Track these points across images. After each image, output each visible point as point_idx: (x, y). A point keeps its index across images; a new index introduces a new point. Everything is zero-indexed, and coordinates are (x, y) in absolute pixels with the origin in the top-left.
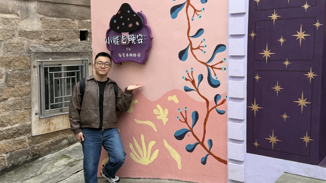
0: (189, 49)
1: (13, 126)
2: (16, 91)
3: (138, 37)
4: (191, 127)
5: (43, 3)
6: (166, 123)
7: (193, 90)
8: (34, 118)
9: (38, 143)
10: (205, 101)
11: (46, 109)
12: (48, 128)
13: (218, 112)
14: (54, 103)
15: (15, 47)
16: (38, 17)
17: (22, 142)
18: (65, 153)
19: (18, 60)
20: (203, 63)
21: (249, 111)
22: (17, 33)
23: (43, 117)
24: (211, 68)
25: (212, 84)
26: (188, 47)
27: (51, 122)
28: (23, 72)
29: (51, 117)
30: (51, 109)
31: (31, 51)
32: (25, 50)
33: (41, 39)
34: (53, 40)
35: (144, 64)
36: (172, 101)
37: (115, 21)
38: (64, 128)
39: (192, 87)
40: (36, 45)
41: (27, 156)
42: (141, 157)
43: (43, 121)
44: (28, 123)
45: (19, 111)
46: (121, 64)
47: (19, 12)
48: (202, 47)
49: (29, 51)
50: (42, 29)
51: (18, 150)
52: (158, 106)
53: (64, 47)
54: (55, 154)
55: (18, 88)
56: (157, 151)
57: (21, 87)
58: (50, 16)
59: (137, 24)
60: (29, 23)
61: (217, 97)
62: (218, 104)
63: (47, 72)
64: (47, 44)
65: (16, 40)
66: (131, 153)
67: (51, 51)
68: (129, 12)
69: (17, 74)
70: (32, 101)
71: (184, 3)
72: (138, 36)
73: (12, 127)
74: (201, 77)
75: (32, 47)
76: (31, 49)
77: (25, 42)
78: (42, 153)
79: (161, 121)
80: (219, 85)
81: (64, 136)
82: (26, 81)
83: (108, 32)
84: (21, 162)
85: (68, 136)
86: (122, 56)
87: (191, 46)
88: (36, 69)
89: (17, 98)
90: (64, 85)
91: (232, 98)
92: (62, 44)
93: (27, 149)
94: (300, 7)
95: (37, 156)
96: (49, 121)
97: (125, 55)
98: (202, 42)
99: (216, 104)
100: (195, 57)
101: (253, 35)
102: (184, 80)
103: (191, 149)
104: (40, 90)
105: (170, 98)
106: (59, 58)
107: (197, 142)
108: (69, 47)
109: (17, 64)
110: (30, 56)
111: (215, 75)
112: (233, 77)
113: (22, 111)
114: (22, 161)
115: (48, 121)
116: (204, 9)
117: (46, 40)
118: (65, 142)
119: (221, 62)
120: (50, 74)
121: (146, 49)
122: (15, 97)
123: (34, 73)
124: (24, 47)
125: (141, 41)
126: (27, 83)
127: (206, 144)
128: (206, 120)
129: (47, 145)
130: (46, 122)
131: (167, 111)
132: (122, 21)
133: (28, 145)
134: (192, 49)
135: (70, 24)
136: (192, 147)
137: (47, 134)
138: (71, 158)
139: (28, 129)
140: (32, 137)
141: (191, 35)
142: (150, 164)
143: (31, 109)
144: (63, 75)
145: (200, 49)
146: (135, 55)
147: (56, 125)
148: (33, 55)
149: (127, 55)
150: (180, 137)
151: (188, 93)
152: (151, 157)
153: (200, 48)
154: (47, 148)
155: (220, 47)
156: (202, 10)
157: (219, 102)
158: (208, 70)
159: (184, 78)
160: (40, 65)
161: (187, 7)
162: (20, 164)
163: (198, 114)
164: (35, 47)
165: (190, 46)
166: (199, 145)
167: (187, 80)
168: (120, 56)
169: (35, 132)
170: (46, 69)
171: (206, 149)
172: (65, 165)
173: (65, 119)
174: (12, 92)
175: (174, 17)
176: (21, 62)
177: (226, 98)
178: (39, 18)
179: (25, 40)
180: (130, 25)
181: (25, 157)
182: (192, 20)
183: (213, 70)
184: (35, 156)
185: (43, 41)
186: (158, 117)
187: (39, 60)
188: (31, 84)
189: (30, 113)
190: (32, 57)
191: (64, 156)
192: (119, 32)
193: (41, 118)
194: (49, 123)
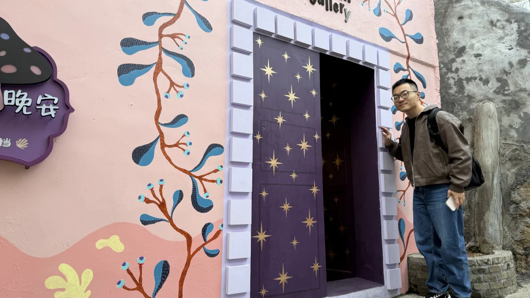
0: (158, 145)
3: (43, 101)
4: (151, 295)
7: (161, 220)
10: (183, 239)
13: (208, 254)
20: (185, 171)
21: (255, 244)
24: (199, 179)
25: (199, 206)
26: (157, 139)
35: (27, 168)
36: (107, 249)
39: (159, 214)
48: (184, 144)
52: (64, 268)
59: (36, 70)
61: (206, 229)
62: (208, 239)
68: (5, 36)
71: (151, 65)
72: (40, 98)
74: (179, 196)
80: (211, 207)
87: (162, 141)
91: (231, 227)
98: (184, 136)
99: (205, 240)
100: (169, 160)
101: (258, 137)
102: (141, 202)
105: (100, 244)
111: (205, 191)
112: (233, 194)
116: (188, 85)
119: (216, 171)
125: (49, 111)
128: (184, 273)
131: (88, 274)
134: (163, 146)
145: (180, 148)
146: (5, 143)
151: (149, 227)
153: (180, 146)
155: (214, 149)
156: (185, 86)
157: (209, 236)
158: (193, 183)
159: (143, 199)
161: (156, 73)
163: (168, 265)
165: (159, 140)
167: (147, 201)
175: (125, 82)
177: (221, 228)
180: (10, 69)
182: (166, 97)
183: (202, 183)
186: (59, 296)
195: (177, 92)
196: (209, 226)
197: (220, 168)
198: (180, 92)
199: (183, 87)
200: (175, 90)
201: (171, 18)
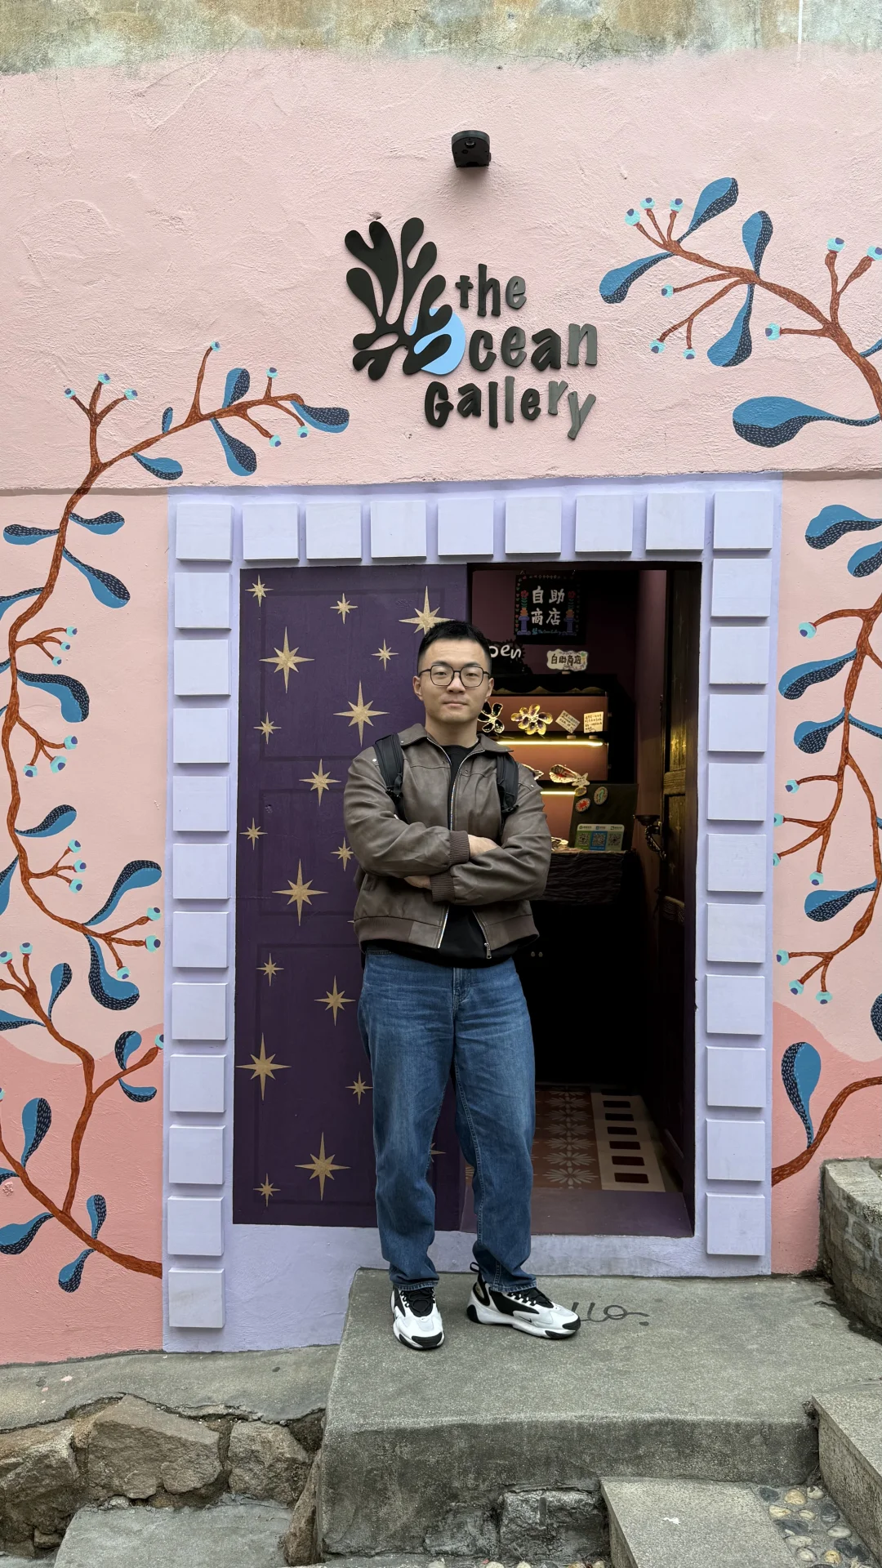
0: (16, 874)
4: (18, 1159)
7: (30, 1022)
10: (77, 1060)
13: (130, 1095)
20: (72, 924)
21: (244, 1083)
24: (105, 940)
25: (107, 997)
26: (11, 866)
48: (70, 868)
61: (124, 1043)
62: (129, 1064)
74: (64, 975)
80: (134, 999)
87: (24, 867)
91: (185, 1043)
98: (68, 851)
99: (122, 1066)
100: (40, 904)
101: (253, 833)
103: (15, 1244)
107: (45, 1210)
111: (120, 965)
112: (185, 972)
116: (75, 741)
119: (144, 920)
127: (82, 1215)
128: (81, 1127)
134: (27, 875)
136: (23, 1234)
145: (60, 877)
151: (9, 1034)
153: (59, 873)
155: (138, 872)
156: (69, 743)
157: (132, 1059)
158: (92, 948)
161: (8, 725)
163: (48, 1108)
165: (18, 865)
166: (52, 1223)
167: (4, 986)
171: (79, 1232)
177: (159, 1044)
182: (29, 774)
183: (112, 949)
195: (52, 759)
196: (130, 1037)
197: (152, 915)
198: (58, 758)
199: (63, 745)
200: (48, 755)
201: (35, 598)
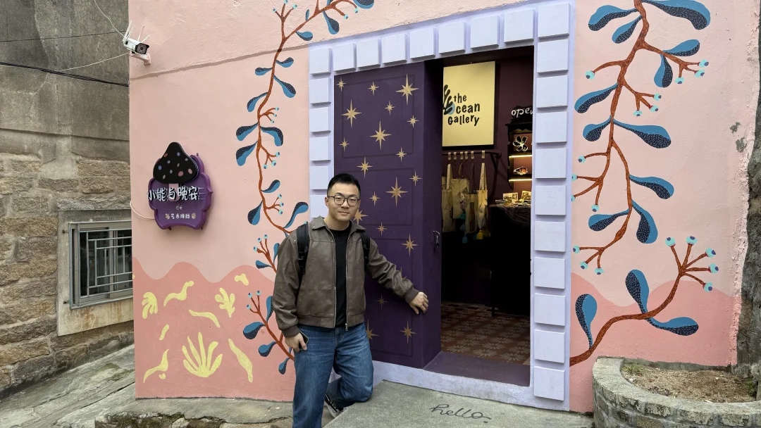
0: (262, 207)
1: (26, 323)
2: (31, 269)
3: (191, 191)
4: (265, 319)
5: (82, 139)
6: (233, 314)
7: (267, 266)
8: (62, 309)
9: (68, 347)
11: (82, 295)
12: (85, 323)
14: (96, 286)
15: (32, 203)
16: (72, 160)
17: (41, 345)
18: (112, 360)
19: (37, 223)
20: (280, 228)
22: (35, 183)
23: (77, 307)
26: (260, 205)
27: (90, 313)
28: (46, 239)
29: (90, 306)
30: (90, 294)
31: (59, 208)
32: (50, 208)
33: (76, 191)
34: (97, 192)
35: (202, 229)
36: (240, 282)
37: (160, 168)
38: (112, 323)
39: (266, 262)
40: (69, 200)
41: (48, 367)
42: (198, 366)
43: (78, 313)
44: (52, 317)
45: (36, 299)
46: (170, 229)
47: (40, 153)
48: (279, 205)
49: (56, 209)
50: (78, 176)
51: (33, 359)
52: (222, 290)
53: (115, 202)
54: (96, 362)
55: (36, 265)
56: (220, 357)
57: (41, 262)
58: (93, 158)
59: (190, 171)
60: (56, 167)
63: (85, 240)
64: (86, 197)
65: (35, 192)
66: (185, 361)
67: (93, 209)
68: (179, 154)
69: (35, 242)
70: (59, 282)
71: (254, 145)
72: (190, 189)
73: (23, 323)
75: (60, 203)
76: (60, 206)
77: (50, 195)
78: (75, 362)
79: (225, 311)
81: (111, 334)
82: (50, 253)
83: (152, 182)
84: (37, 376)
85: (119, 334)
86: (171, 218)
87: (264, 204)
88: (66, 235)
89: (34, 279)
90: (113, 257)
92: (111, 198)
93: (50, 355)
94: (395, 155)
95: (66, 367)
96: (87, 312)
97: (175, 216)
98: (278, 198)
100: (269, 219)
102: (255, 251)
103: (265, 352)
104: (73, 266)
105: (237, 278)
106: (106, 219)
107: (274, 341)
108: (122, 203)
109: (34, 228)
110: (57, 216)
113: (43, 299)
114: (40, 375)
115: (84, 313)
116: (279, 154)
117: (84, 193)
118: (113, 343)
120: (89, 242)
121: (203, 207)
122: (31, 277)
123: (62, 241)
124: (48, 202)
125: (194, 196)
126: (52, 257)
129: (83, 349)
130: (82, 315)
131: (233, 297)
132: (170, 167)
133: (51, 350)
134: (265, 208)
135: (124, 169)
136: (267, 349)
137: (84, 332)
138: (119, 368)
139: (51, 326)
140: (58, 337)
141: (263, 188)
142: (211, 376)
143: (56, 295)
144: (111, 243)
145: (276, 208)
146: (188, 216)
147: (98, 318)
148: (62, 215)
149: (178, 215)
150: (251, 334)
151: (261, 270)
152: (211, 365)
154: (83, 354)
155: (300, 206)
159: (256, 249)
160: (73, 230)
161: (258, 150)
162: (36, 380)
164: (65, 203)
165: (262, 204)
166: (276, 345)
167: (259, 251)
168: (168, 217)
169: (62, 330)
170: (83, 236)
171: (285, 350)
172: (108, 380)
173: (113, 308)
174: (26, 270)
175: (241, 163)
176: (42, 225)
178: (75, 162)
179: (50, 193)
180: (181, 174)
181: (46, 369)
182: (265, 168)
184: (63, 367)
185: (79, 194)
186: (221, 307)
187: (71, 222)
188: (57, 257)
189: (56, 302)
190: (60, 217)
191: (109, 365)
192: (166, 183)
193: (73, 308)
194: (86, 315)
198: (274, 161)
199: (275, 156)
200: (270, 160)
201: (265, 97)
